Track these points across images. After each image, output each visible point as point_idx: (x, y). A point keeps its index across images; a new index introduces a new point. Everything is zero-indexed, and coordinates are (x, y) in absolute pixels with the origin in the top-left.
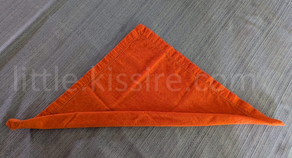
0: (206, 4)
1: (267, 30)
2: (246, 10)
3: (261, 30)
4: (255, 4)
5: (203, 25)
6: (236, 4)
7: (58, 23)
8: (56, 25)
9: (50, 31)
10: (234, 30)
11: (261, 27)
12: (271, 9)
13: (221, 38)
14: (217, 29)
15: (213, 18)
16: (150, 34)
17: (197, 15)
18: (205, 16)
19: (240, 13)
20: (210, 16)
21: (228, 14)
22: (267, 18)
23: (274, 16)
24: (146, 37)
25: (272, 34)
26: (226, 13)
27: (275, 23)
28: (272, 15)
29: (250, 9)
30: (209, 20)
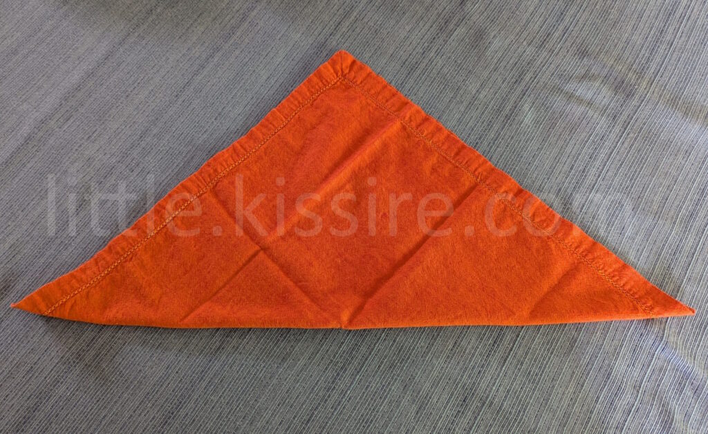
0: (459, 62)
1: (626, 114)
2: (565, 70)
3: (609, 115)
4: (587, 52)
5: (457, 116)
6: (538, 56)
7: (79, 145)
8: (74, 149)
9: (58, 165)
10: (537, 122)
11: (607, 108)
12: (631, 62)
13: (507, 146)
14: (493, 124)
15: (481, 96)
16: (364, 75)
18: (461, 92)
19: (550, 79)
20: (473, 93)
21: (520, 82)
22: (623, 82)
23: (639, 77)
24: (356, 81)
25: (637, 124)
26: (514, 80)
27: (646, 95)
28: (633, 74)
29: (575, 66)
30: (470, 102)
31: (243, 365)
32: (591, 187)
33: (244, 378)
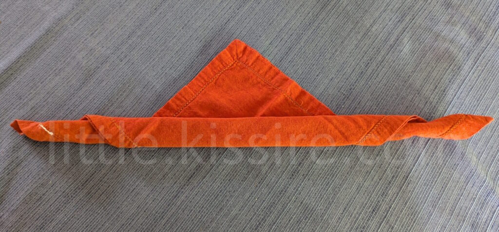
0: (359, 3)
1: (476, 52)
2: (436, 15)
3: (465, 52)
4: (451, 5)
5: (355, 42)
6: (416, 4)
7: (85, 38)
8: (81, 42)
9: (69, 53)
10: (413, 52)
11: (463, 47)
12: (482, 14)
13: (390, 67)
14: (381, 51)
15: (373, 29)
16: (254, 58)
17: (344, 24)
18: (359, 25)
19: (424, 21)
20: (368, 26)
21: (402, 22)
22: (475, 29)
23: (487, 26)
24: (248, 64)
25: (484, 60)
26: (397, 20)
27: (491, 40)
28: (483, 24)
29: (442, 13)
30: (365, 33)
31: (192, 210)
32: (449, 103)
33: (192, 220)
